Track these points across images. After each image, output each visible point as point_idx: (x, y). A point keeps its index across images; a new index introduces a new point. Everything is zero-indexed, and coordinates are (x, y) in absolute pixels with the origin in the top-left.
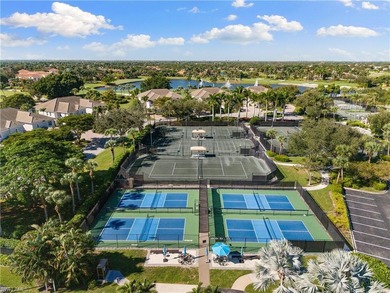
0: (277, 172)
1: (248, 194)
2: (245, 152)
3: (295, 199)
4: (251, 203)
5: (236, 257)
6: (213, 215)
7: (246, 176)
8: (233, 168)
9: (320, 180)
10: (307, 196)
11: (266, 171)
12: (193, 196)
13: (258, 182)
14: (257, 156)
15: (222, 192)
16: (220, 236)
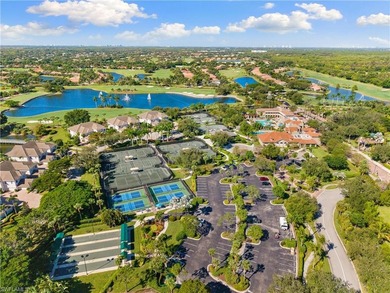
0: (173, 174)
1: (162, 186)
2: (157, 166)
3: (179, 184)
4: (164, 190)
5: (163, 206)
6: (152, 196)
7: (160, 179)
8: (154, 176)
9: (188, 175)
10: (184, 182)
11: (168, 175)
12: (143, 192)
13: (166, 180)
14: (163, 167)
15: (152, 188)
16: (156, 202)
